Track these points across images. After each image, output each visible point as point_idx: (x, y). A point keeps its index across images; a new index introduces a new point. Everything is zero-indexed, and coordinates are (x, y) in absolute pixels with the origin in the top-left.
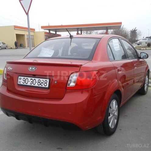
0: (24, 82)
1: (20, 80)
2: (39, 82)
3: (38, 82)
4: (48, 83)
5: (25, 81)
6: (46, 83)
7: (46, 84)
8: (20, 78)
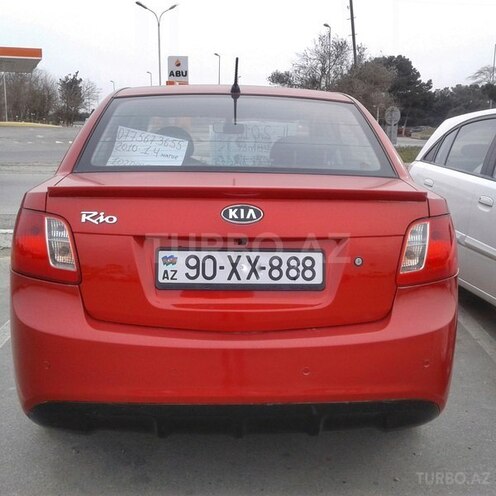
0: (193, 273)
1: (170, 268)
2: (273, 268)
3: (268, 268)
4: (318, 268)
5: (197, 267)
6: (311, 268)
7: (308, 274)
8: (165, 258)
